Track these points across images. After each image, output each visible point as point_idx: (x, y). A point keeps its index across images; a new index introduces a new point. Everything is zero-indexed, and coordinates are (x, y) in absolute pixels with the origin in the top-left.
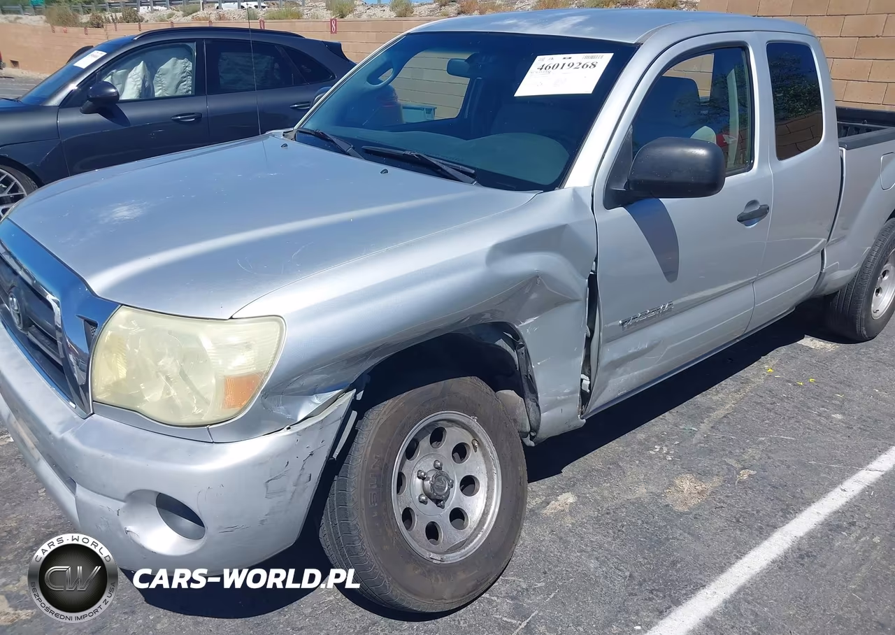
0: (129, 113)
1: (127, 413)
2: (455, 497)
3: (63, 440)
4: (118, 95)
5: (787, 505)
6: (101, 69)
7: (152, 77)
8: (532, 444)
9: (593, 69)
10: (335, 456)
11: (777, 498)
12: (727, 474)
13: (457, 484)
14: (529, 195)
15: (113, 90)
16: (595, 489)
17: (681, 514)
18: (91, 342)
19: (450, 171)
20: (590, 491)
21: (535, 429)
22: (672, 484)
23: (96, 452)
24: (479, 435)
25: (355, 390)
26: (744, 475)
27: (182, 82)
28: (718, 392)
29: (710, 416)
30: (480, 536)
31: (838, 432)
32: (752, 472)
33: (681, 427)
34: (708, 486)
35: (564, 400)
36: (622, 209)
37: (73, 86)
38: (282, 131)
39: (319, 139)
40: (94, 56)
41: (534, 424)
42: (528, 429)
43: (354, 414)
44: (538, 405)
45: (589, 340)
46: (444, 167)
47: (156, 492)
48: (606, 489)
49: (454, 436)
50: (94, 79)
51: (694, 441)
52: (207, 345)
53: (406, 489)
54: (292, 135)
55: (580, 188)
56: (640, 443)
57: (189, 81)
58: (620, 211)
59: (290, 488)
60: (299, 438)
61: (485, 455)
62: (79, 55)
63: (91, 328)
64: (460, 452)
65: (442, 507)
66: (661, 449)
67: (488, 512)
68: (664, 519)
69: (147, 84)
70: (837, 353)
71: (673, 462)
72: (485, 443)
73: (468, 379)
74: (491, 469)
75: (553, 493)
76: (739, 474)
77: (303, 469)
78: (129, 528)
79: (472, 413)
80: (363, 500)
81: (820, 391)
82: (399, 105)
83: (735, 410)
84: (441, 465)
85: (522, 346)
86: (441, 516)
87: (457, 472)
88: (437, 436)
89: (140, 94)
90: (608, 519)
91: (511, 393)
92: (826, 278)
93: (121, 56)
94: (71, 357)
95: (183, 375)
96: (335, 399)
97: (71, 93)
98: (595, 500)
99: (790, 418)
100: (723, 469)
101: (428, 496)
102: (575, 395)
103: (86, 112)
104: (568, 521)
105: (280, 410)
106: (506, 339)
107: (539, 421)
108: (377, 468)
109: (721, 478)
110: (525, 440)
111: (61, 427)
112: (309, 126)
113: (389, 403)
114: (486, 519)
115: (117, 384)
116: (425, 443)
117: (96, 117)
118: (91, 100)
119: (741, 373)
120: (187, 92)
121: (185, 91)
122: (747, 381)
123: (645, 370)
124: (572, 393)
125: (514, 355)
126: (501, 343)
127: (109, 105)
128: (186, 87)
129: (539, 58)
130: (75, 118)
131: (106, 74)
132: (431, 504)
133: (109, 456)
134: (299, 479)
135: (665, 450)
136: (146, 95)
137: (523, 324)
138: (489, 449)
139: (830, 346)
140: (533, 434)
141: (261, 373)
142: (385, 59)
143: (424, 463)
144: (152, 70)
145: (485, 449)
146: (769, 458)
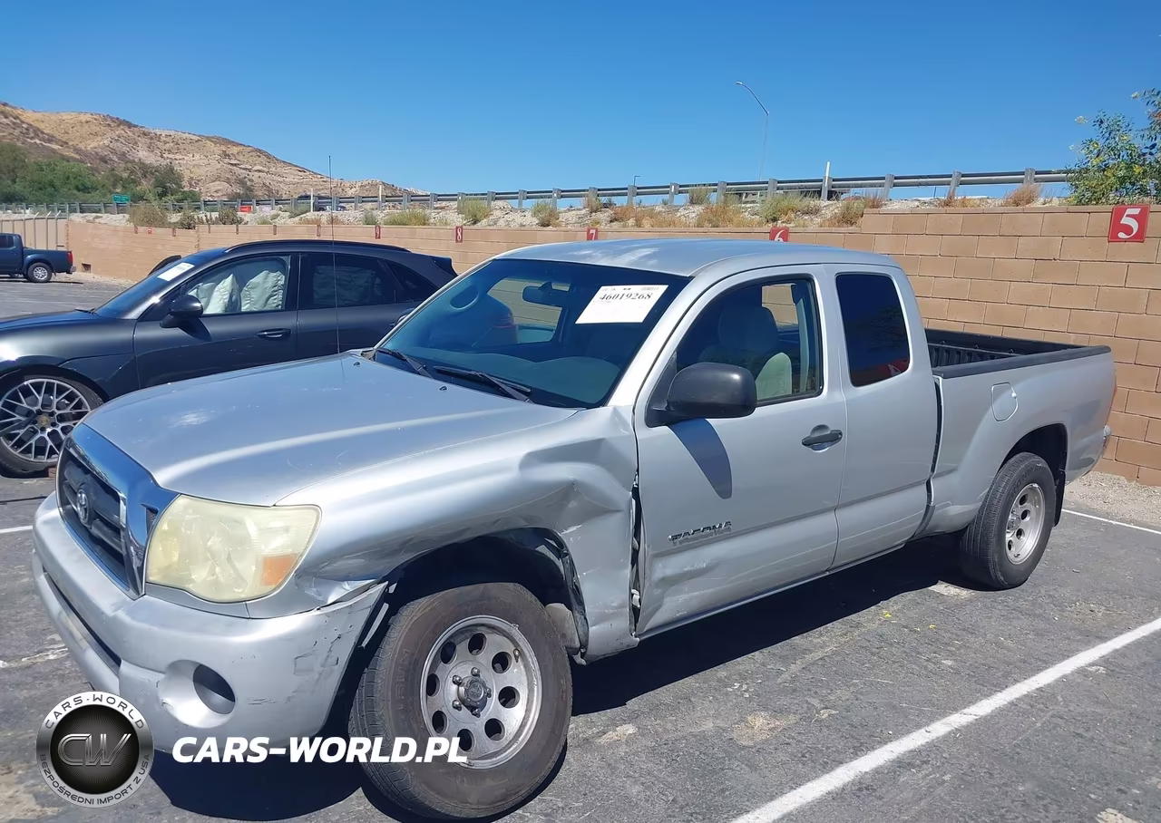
0: (212, 328)
1: (175, 592)
2: (493, 708)
3: (115, 619)
4: (202, 309)
5: (862, 744)
6: (186, 283)
7: (241, 290)
8: (583, 662)
9: (648, 300)
10: (364, 644)
11: (853, 737)
12: (806, 713)
13: (495, 695)
14: (571, 411)
15: (197, 305)
16: (658, 721)
17: (744, 747)
18: (150, 528)
19: (508, 389)
20: (651, 722)
21: (584, 645)
22: (743, 720)
23: (144, 626)
24: (520, 644)
25: (387, 582)
26: (825, 714)
27: (271, 296)
28: (821, 635)
29: (805, 658)
30: (514, 746)
31: (942, 677)
32: (834, 712)
33: (769, 667)
34: (780, 723)
35: (613, 614)
36: (665, 428)
37: (155, 300)
38: (361, 350)
39: (396, 359)
40: (180, 268)
41: (584, 639)
42: (577, 644)
43: (386, 606)
44: (585, 618)
45: (635, 553)
46: (503, 386)
47: (195, 663)
48: (671, 722)
49: (494, 644)
50: (179, 293)
51: (779, 681)
52: (252, 529)
53: (439, 693)
54: (371, 354)
55: (620, 407)
56: (719, 680)
57: (280, 296)
58: (664, 430)
59: (318, 668)
60: (327, 619)
61: (526, 666)
62: (163, 266)
63: (152, 515)
64: (501, 662)
65: (478, 715)
66: (741, 686)
67: (526, 723)
68: (725, 751)
69: (234, 298)
70: (971, 601)
71: (750, 700)
72: (526, 652)
73: (511, 585)
74: (532, 680)
75: (614, 724)
76: (819, 713)
77: (330, 651)
78: (167, 700)
79: (513, 620)
80: (390, 693)
81: (937, 637)
82: (514, 327)
83: (834, 653)
84: (479, 671)
85: (567, 554)
86: (477, 726)
87: (496, 683)
88: (477, 644)
89: (226, 308)
90: (664, 749)
91: (561, 606)
92: (936, 513)
93: (210, 268)
94: (132, 548)
95: (229, 559)
96: (367, 588)
97: (152, 307)
98: (656, 732)
99: (894, 662)
100: (802, 708)
101: (463, 702)
102: (624, 610)
103: (165, 326)
104: (622, 751)
105: (312, 592)
106: (549, 546)
107: (587, 635)
108: (406, 663)
109: (798, 717)
110: (575, 657)
111: (113, 607)
112: (389, 346)
113: (424, 601)
114: (522, 731)
115: (169, 567)
116: (462, 648)
117: (177, 332)
118: (172, 313)
119: (853, 617)
120: (277, 306)
121: (275, 305)
122: (858, 625)
123: (706, 591)
124: (621, 606)
125: (559, 563)
126: (542, 549)
127: (191, 320)
128: (277, 301)
129: (603, 287)
130: (155, 332)
131: (191, 287)
132: (465, 711)
133: (155, 629)
134: (326, 660)
135: (745, 687)
136: (232, 310)
137: (565, 532)
138: (530, 659)
139: (965, 593)
140: (583, 651)
141: (296, 554)
142: (469, 284)
143: (461, 667)
144: (241, 282)
145: (527, 660)
146: (857, 699)
